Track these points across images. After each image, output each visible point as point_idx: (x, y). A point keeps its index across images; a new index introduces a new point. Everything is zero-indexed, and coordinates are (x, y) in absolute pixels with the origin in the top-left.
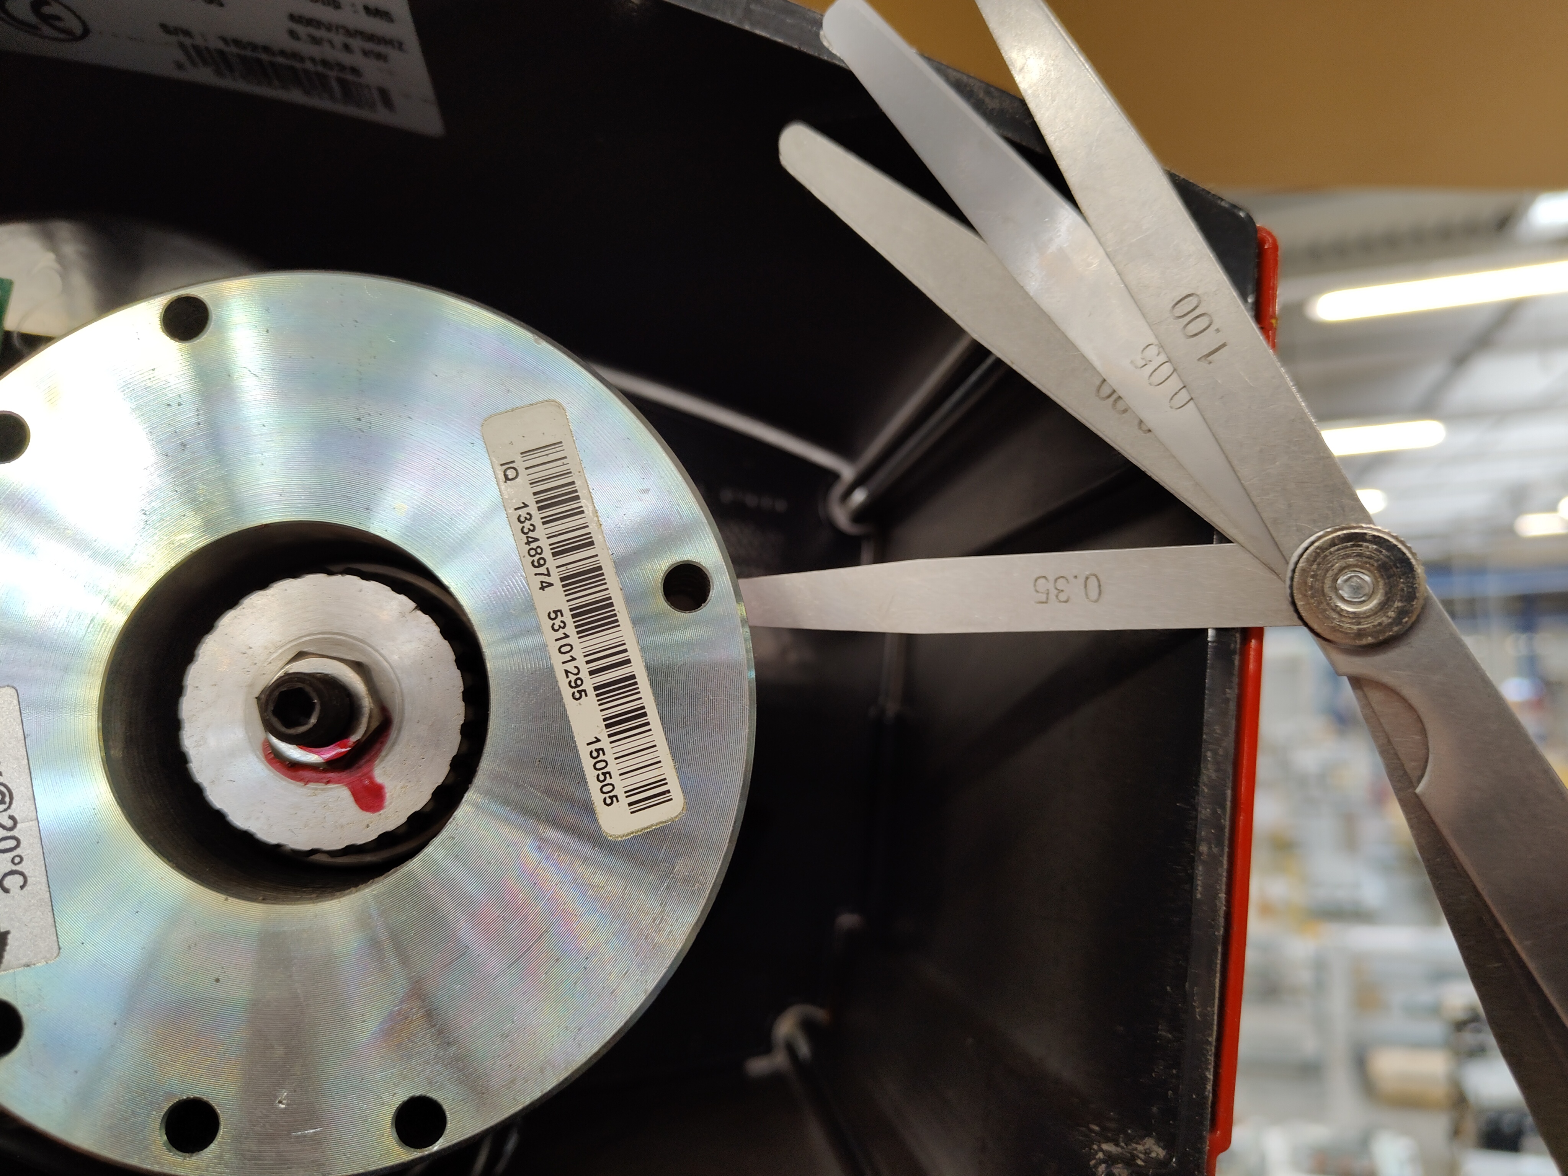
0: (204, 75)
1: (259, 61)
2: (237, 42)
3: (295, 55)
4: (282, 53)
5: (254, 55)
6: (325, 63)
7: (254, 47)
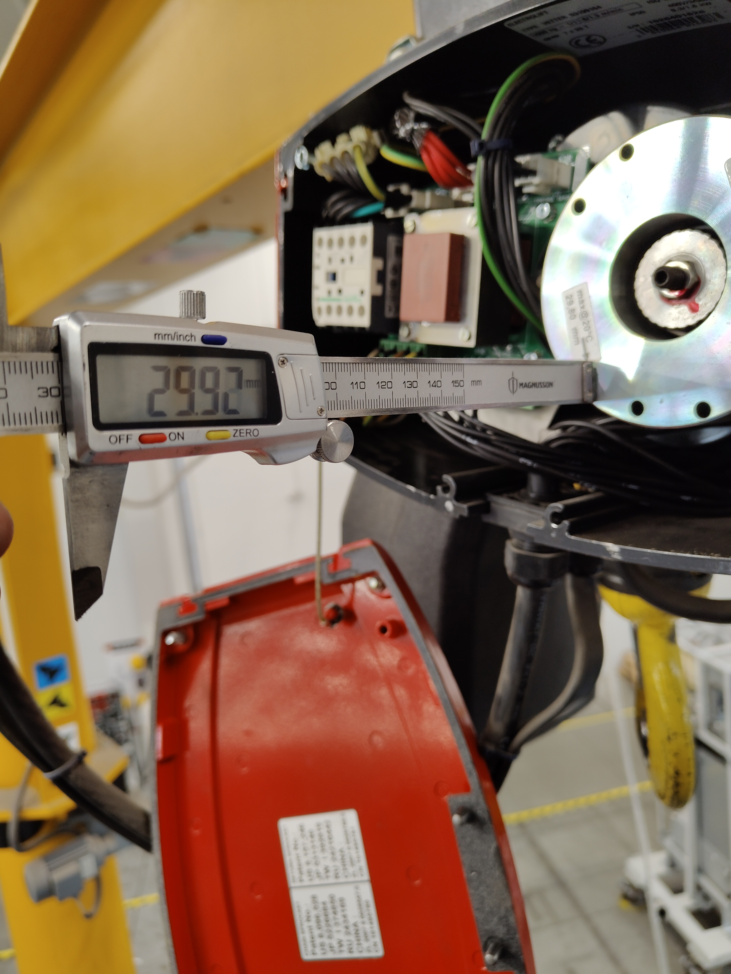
0: (649, 36)
1: (665, 23)
2: (654, 21)
3: (676, 16)
4: (672, 17)
5: (662, 22)
6: (689, 14)
7: (662, 20)
